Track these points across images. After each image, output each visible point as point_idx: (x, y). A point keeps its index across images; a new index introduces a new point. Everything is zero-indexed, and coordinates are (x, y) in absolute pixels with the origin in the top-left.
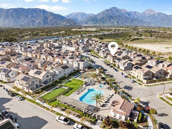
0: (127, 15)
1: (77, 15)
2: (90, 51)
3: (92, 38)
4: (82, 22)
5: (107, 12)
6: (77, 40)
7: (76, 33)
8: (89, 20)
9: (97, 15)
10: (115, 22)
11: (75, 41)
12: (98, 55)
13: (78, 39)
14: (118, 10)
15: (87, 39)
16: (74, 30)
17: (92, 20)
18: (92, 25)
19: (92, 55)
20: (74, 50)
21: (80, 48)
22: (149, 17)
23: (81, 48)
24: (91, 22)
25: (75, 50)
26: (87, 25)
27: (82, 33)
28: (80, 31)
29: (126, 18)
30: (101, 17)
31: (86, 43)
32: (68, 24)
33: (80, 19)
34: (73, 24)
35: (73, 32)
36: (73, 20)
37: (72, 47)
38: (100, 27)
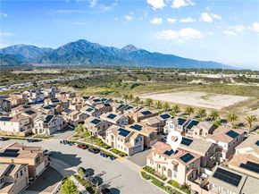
0: (102, 51)
1: (21, 49)
2: (68, 127)
3: (59, 88)
4: (32, 60)
5: (72, 47)
6: (24, 96)
7: (22, 78)
8: (45, 58)
9: (58, 50)
10: (86, 61)
11: (21, 97)
12: (103, 144)
13: (26, 92)
14: (88, 44)
15: (50, 90)
16: (17, 72)
17: (50, 58)
18: (50, 65)
19: (85, 147)
20: (17, 130)
21: (38, 124)
22: (131, 54)
23: (41, 122)
24: (48, 61)
25: (22, 130)
26: (42, 65)
27: (35, 78)
28: (29, 75)
29: (102, 55)
30: (64, 53)
31: (51, 103)
32: (6, 64)
33: (27, 56)
34: (15, 63)
35: (15, 77)
36: (15, 56)
37: (7, 123)
38: (64, 67)
